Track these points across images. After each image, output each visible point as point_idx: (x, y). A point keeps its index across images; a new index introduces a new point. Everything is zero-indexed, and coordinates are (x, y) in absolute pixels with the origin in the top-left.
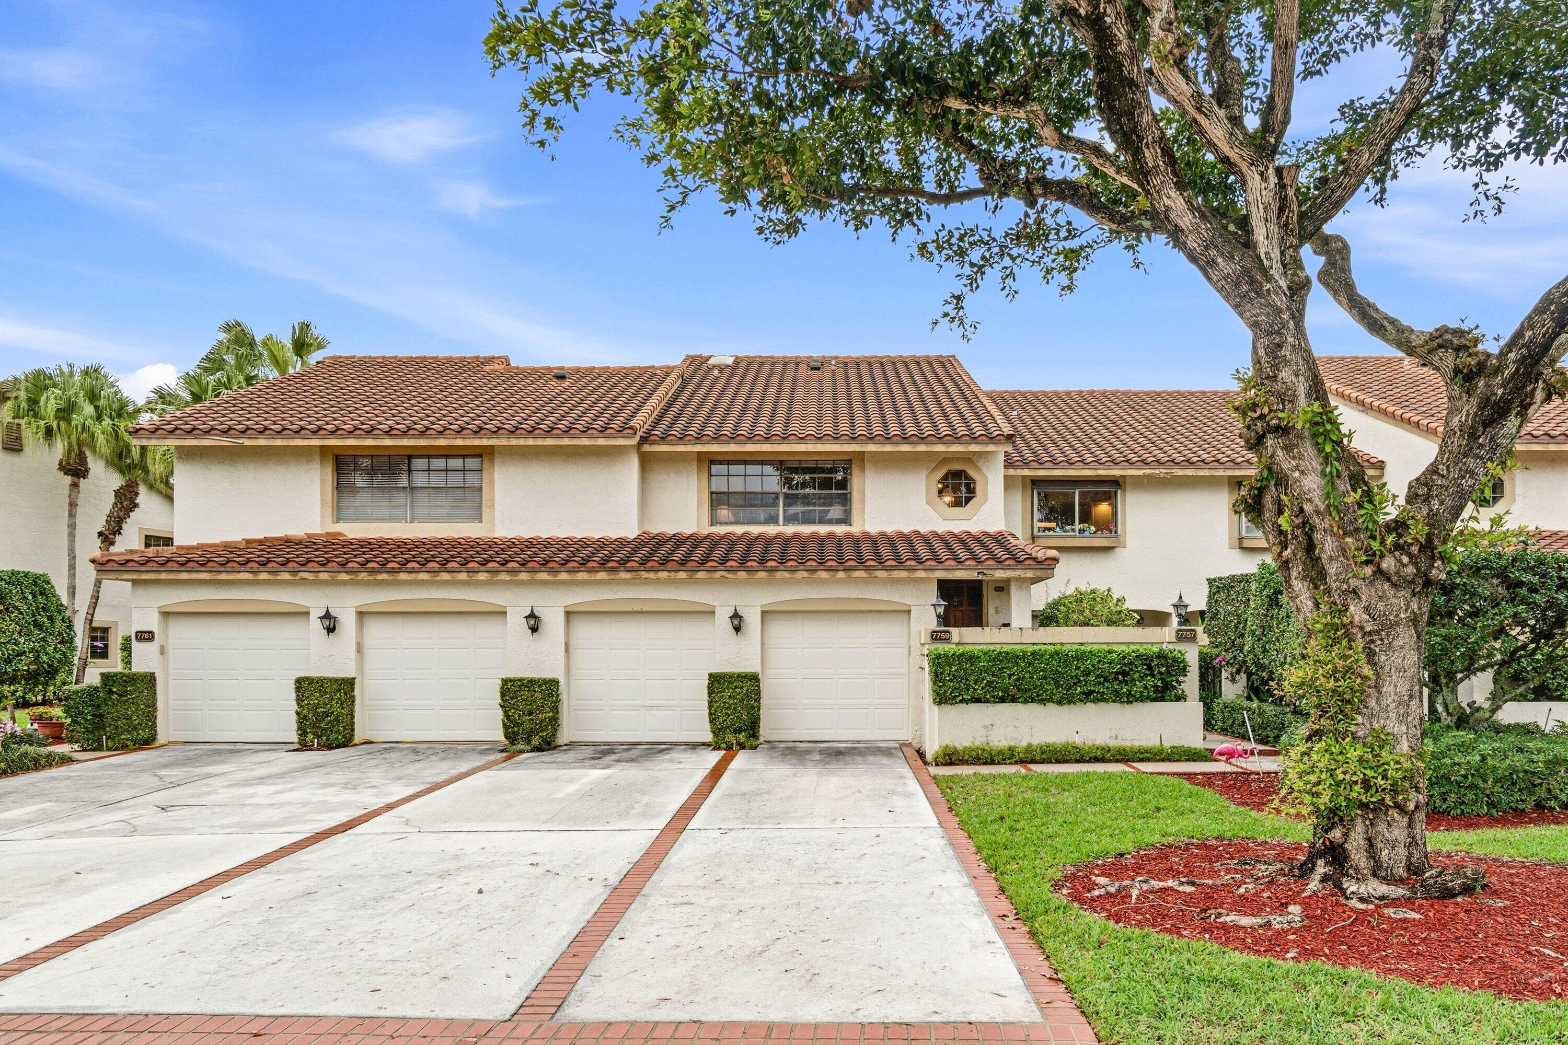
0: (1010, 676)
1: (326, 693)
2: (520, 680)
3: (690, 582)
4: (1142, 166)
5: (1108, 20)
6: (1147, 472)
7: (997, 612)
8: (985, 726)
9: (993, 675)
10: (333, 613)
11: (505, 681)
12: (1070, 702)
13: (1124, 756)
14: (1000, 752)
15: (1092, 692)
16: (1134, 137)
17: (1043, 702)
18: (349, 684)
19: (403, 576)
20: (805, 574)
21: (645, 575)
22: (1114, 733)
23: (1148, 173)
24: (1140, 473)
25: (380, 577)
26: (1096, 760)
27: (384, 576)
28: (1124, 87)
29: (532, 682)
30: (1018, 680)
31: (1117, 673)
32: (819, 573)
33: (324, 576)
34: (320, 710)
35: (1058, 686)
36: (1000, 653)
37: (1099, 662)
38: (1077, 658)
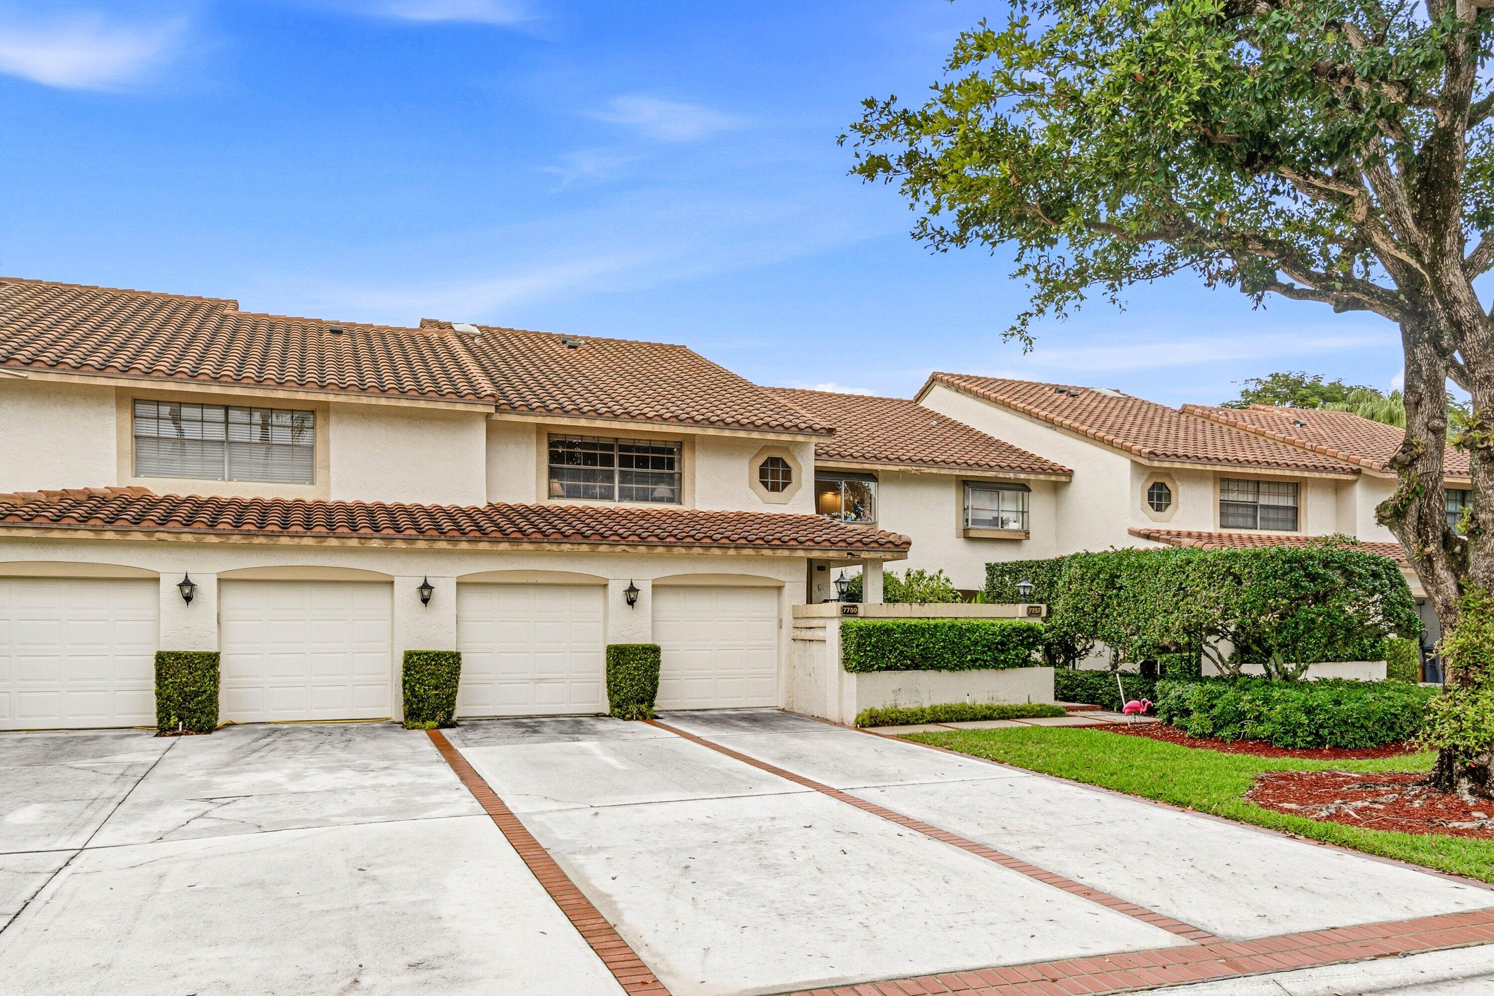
0: (918, 646)
1: (196, 670)
2: (426, 654)
3: (593, 555)
4: (1441, 249)
5: (1456, 134)
6: (903, 468)
7: (819, 590)
8: (894, 692)
9: (905, 645)
10: (192, 579)
11: (409, 655)
12: (962, 669)
13: (1004, 714)
14: (914, 714)
15: (977, 660)
16: (1443, 226)
17: (939, 668)
18: (213, 660)
19: (284, 541)
20: (700, 550)
21: (548, 547)
22: (991, 695)
23: (1445, 255)
24: (896, 468)
25: (256, 541)
26: (985, 718)
27: (262, 540)
28: (1450, 186)
29: (439, 655)
30: (923, 650)
31: (998, 643)
32: (712, 550)
33: (187, 538)
34: (187, 689)
35: (953, 653)
36: (911, 626)
37: (986, 633)
38: (968, 630)
